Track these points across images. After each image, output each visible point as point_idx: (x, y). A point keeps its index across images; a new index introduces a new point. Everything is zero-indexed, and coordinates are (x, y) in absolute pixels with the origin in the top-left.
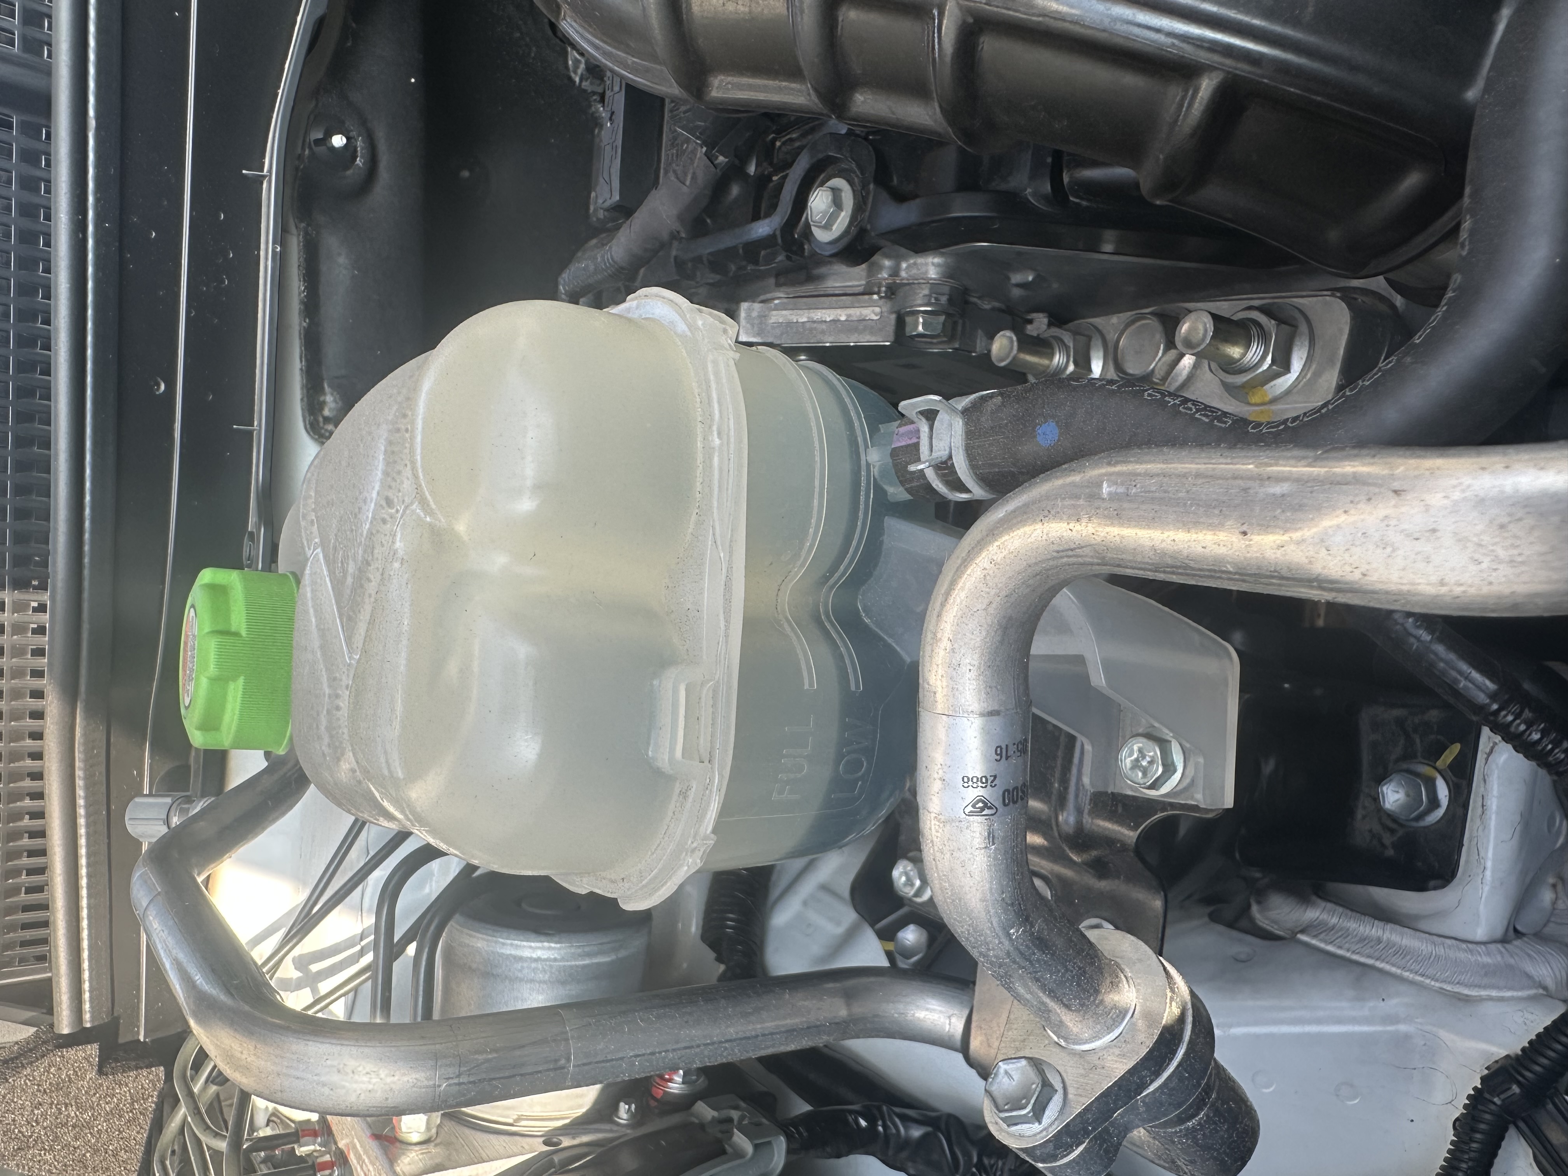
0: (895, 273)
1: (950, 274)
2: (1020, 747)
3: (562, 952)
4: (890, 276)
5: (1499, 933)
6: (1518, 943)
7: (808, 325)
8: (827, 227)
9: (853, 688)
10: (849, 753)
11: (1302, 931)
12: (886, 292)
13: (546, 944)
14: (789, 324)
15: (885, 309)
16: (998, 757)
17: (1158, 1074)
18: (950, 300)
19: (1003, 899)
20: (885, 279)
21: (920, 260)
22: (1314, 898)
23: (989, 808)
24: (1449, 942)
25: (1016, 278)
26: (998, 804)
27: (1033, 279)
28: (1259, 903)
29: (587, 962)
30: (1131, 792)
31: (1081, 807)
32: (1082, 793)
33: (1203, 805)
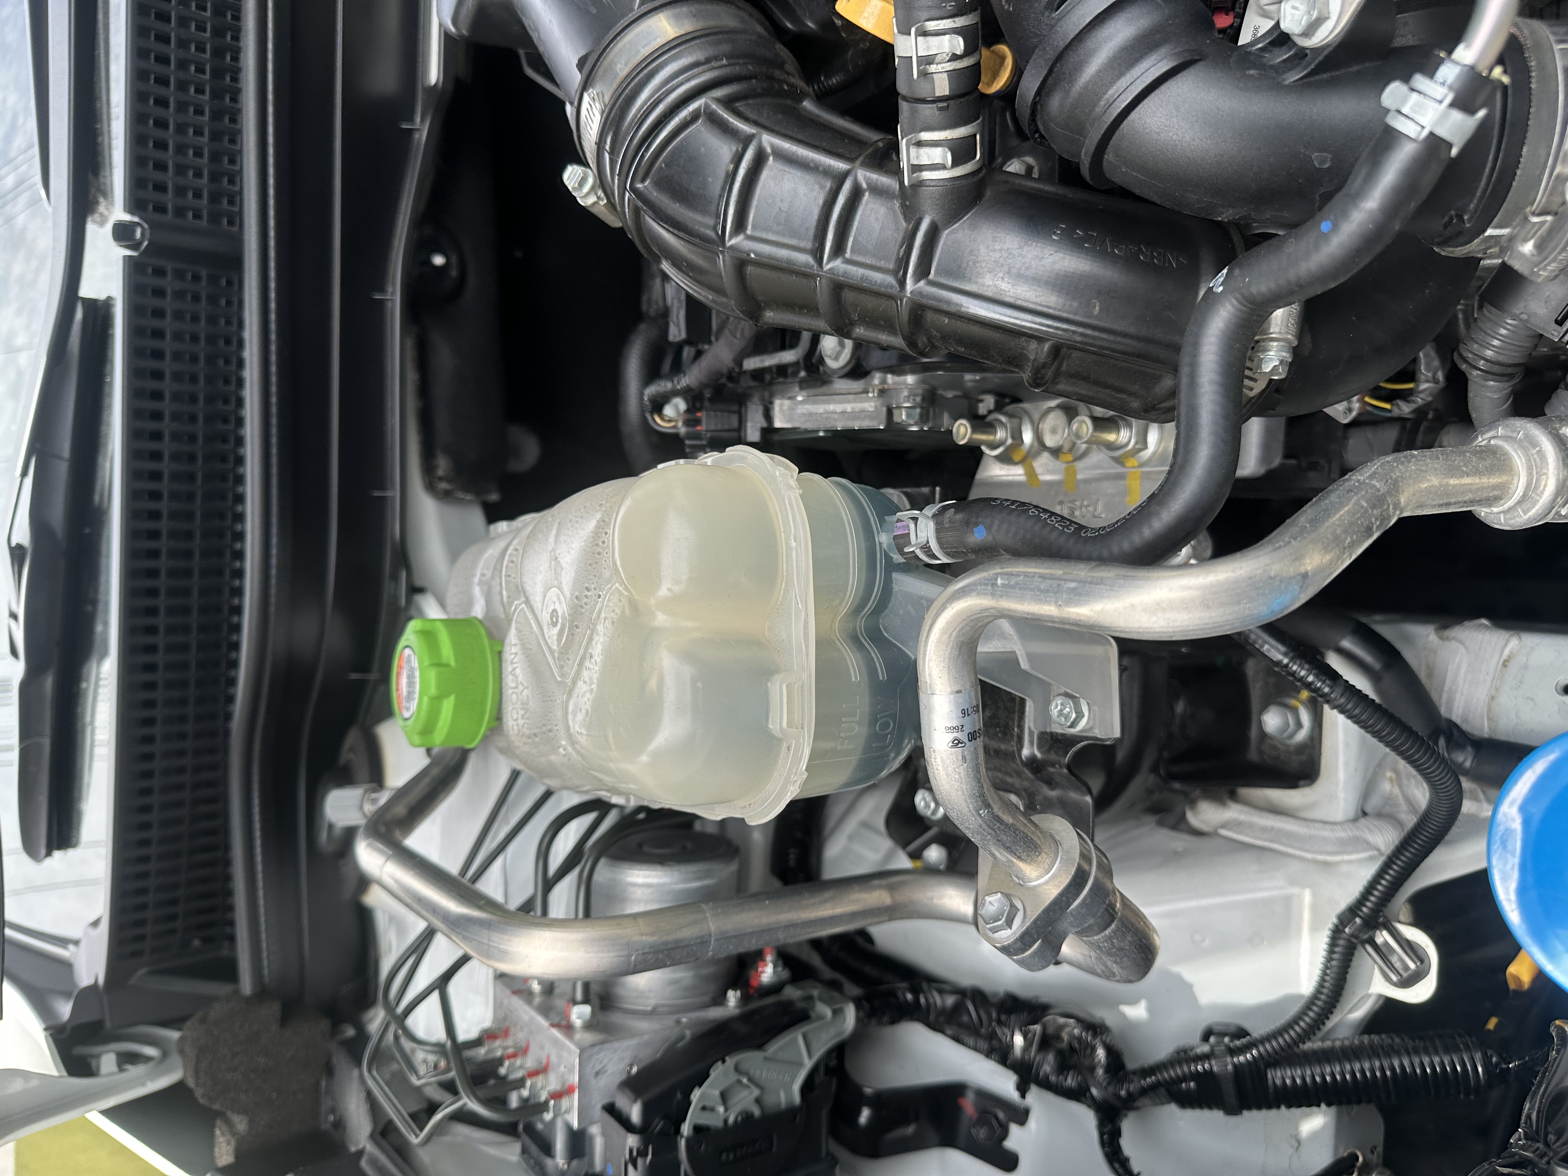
0: (884, 383)
2: (975, 708)
4: (879, 384)
5: (1351, 814)
6: (1363, 821)
7: (824, 416)
9: (880, 677)
10: (881, 718)
11: (1224, 828)
12: (878, 393)
14: (811, 414)
15: (878, 403)
16: (964, 715)
17: (1078, 895)
18: (924, 398)
19: (973, 794)
20: (877, 386)
21: (901, 378)
22: (1229, 802)
23: (961, 743)
24: (1317, 825)
25: (969, 376)
26: (966, 740)
28: (1191, 809)
30: (1060, 731)
31: (1031, 743)
32: (1031, 733)
33: (1099, 736)
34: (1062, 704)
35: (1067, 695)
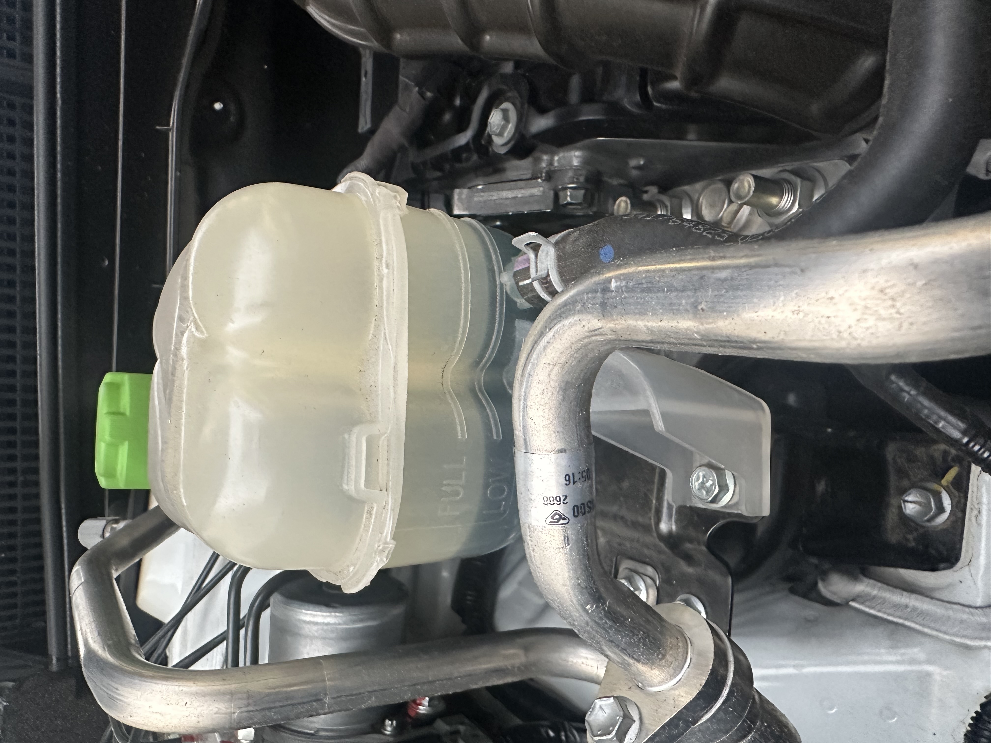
0: (551, 163)
1: (586, 162)
2: (584, 474)
3: (344, 619)
4: (547, 165)
7: (497, 201)
8: (500, 134)
9: (495, 438)
10: (492, 482)
11: (853, 600)
12: (546, 176)
13: (333, 614)
14: (486, 202)
15: (546, 188)
16: (568, 483)
17: (708, 709)
18: (587, 180)
19: (579, 584)
20: (544, 168)
21: (566, 154)
22: (861, 577)
23: (564, 519)
25: (633, 163)
26: (569, 515)
27: (644, 164)
28: (823, 580)
29: (360, 625)
30: (701, 505)
31: (670, 516)
32: (670, 507)
33: (745, 514)
34: (704, 477)
35: (710, 466)
